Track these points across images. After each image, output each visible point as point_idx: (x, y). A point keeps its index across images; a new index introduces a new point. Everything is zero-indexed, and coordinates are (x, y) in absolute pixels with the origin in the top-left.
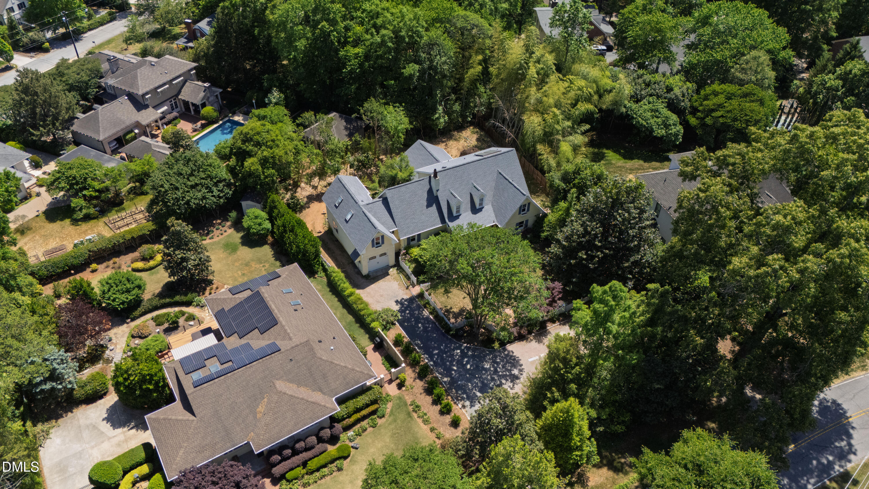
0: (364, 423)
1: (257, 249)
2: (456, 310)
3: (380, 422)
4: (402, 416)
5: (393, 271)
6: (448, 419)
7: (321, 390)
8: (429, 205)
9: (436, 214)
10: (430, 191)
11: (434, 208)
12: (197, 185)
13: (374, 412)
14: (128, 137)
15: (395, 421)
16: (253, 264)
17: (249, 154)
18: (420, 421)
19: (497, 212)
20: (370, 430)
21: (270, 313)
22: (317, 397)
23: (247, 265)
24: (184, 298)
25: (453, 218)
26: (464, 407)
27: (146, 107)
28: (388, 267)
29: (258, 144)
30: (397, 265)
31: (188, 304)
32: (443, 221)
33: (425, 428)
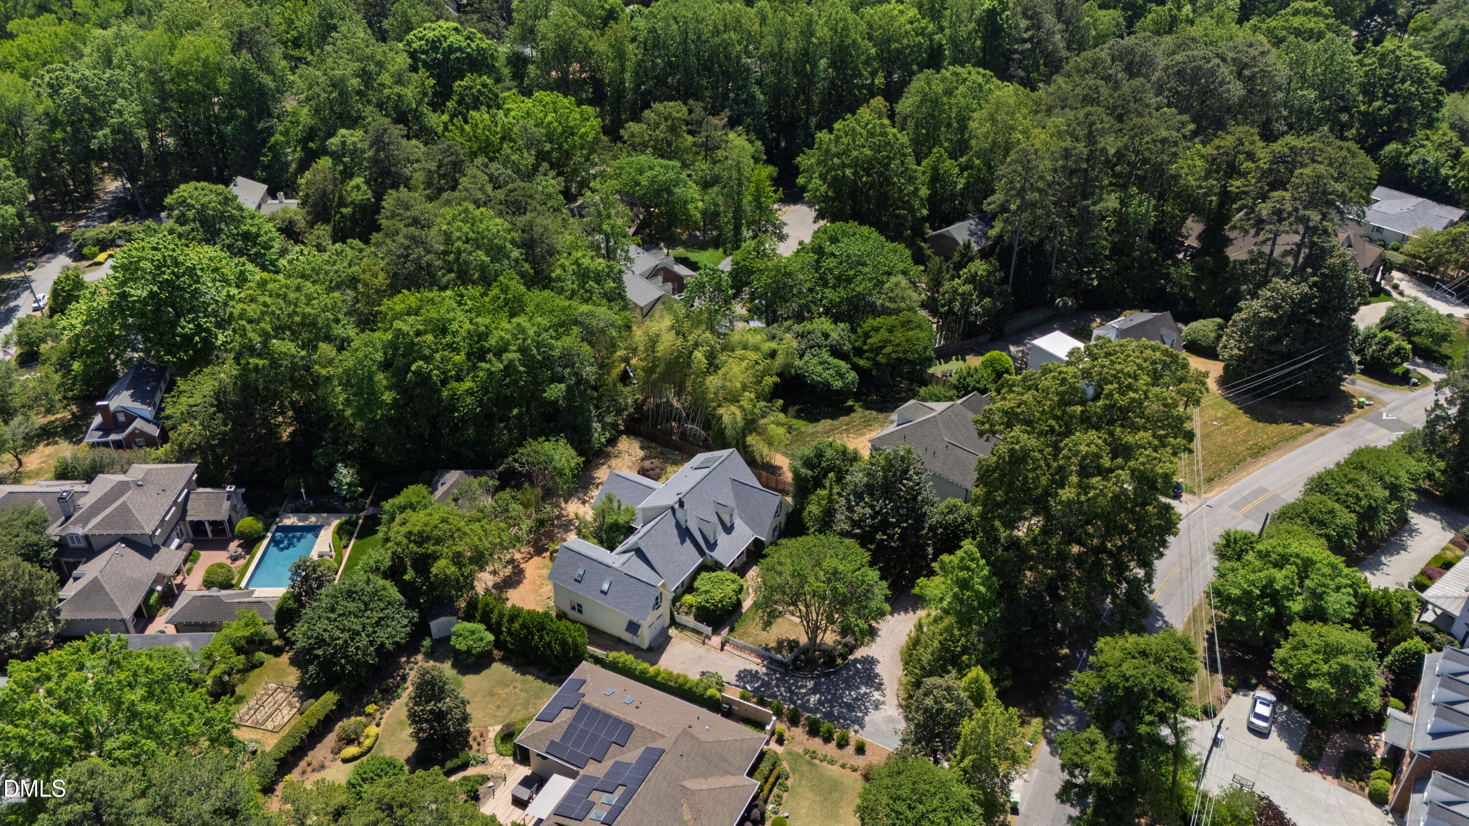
0: (776, 790)
1: (486, 672)
2: (773, 644)
3: (789, 783)
4: (805, 768)
5: (672, 632)
6: (851, 749)
7: (728, 773)
8: (683, 542)
9: (693, 549)
10: (678, 525)
11: (688, 542)
12: (380, 619)
13: (778, 778)
14: (153, 599)
15: (802, 775)
16: (499, 690)
17: (435, 557)
18: (825, 764)
19: (750, 523)
20: (785, 795)
21: (617, 721)
22: (730, 781)
23: (491, 694)
24: (457, 761)
25: (712, 546)
26: (856, 732)
27: (156, 549)
28: (665, 631)
29: (438, 541)
30: (673, 623)
31: (465, 766)
32: (702, 553)
33: (836, 768)
